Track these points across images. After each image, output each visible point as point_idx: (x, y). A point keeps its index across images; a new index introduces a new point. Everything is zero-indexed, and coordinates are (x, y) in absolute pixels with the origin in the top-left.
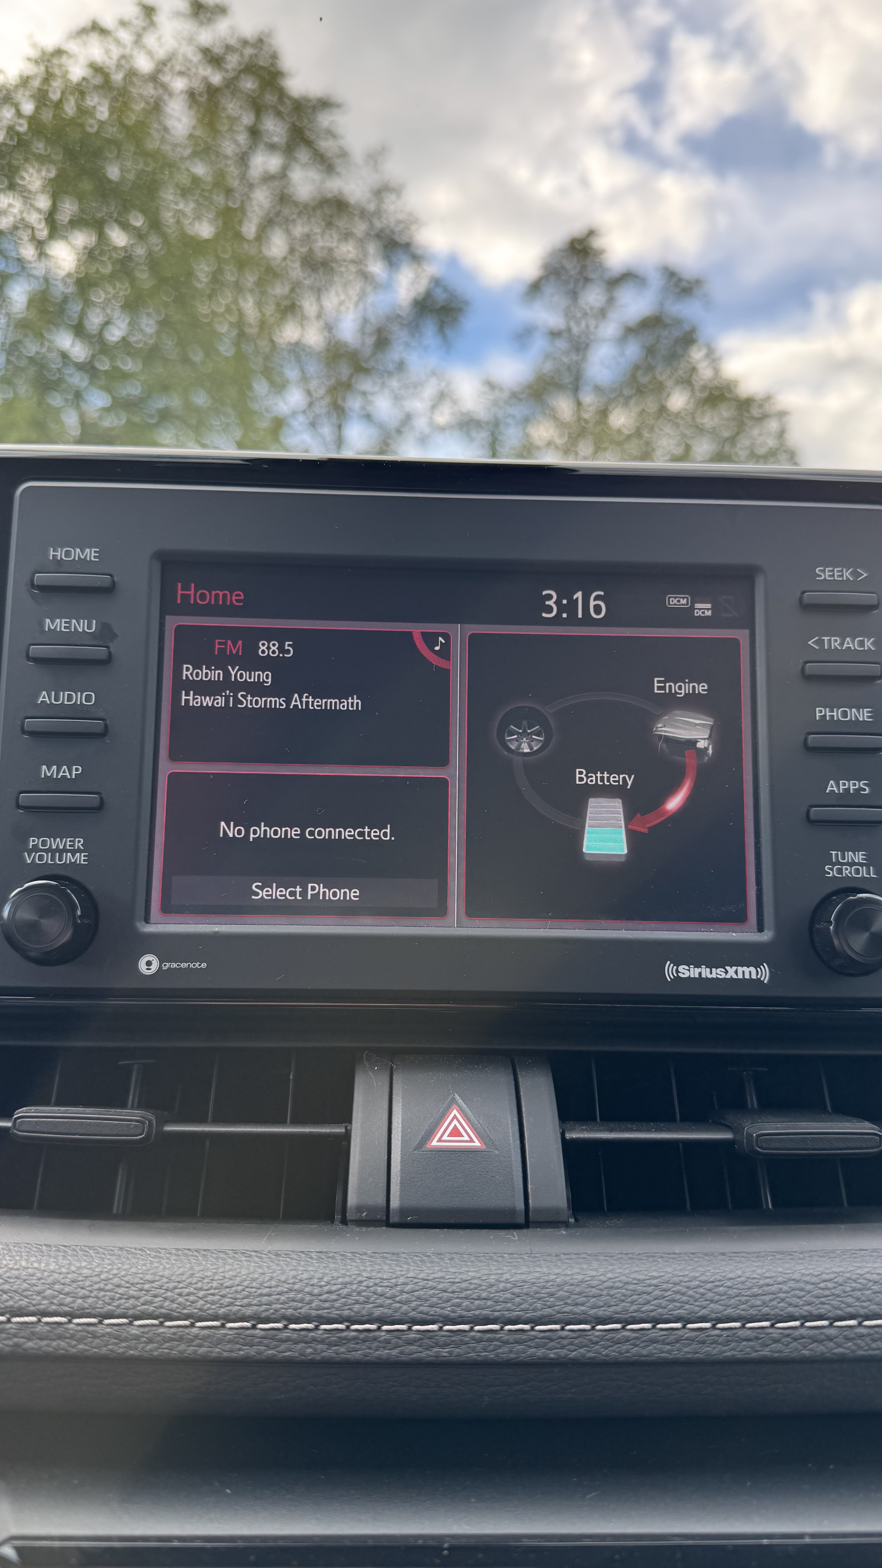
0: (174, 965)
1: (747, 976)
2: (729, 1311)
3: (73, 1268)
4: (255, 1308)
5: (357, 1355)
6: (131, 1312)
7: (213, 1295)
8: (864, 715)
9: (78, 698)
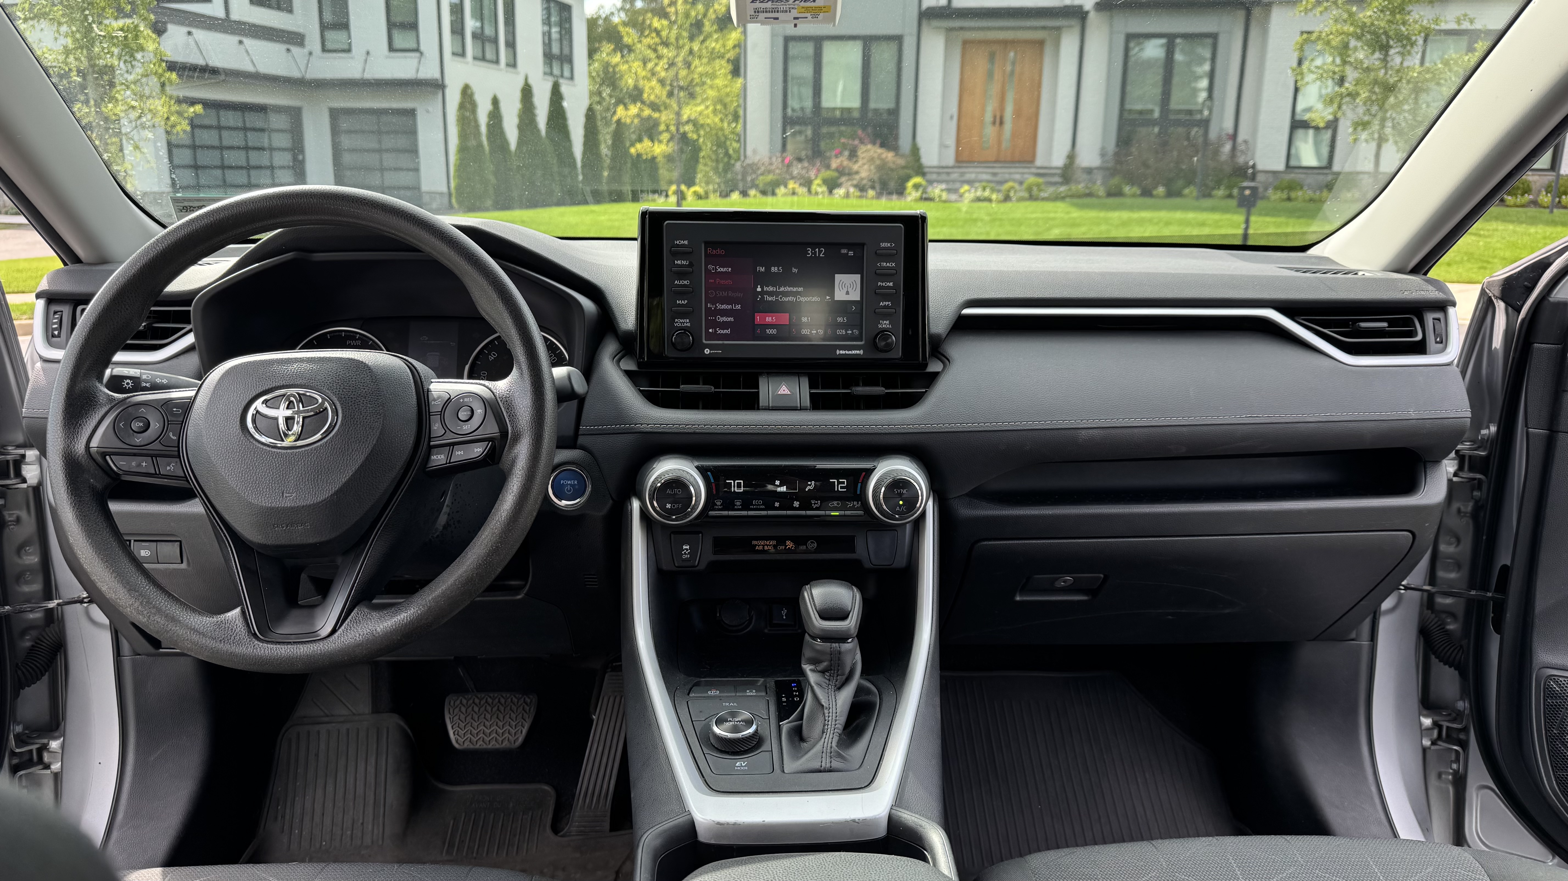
0: (713, 351)
1: (857, 353)
8: (891, 284)
9: (685, 282)
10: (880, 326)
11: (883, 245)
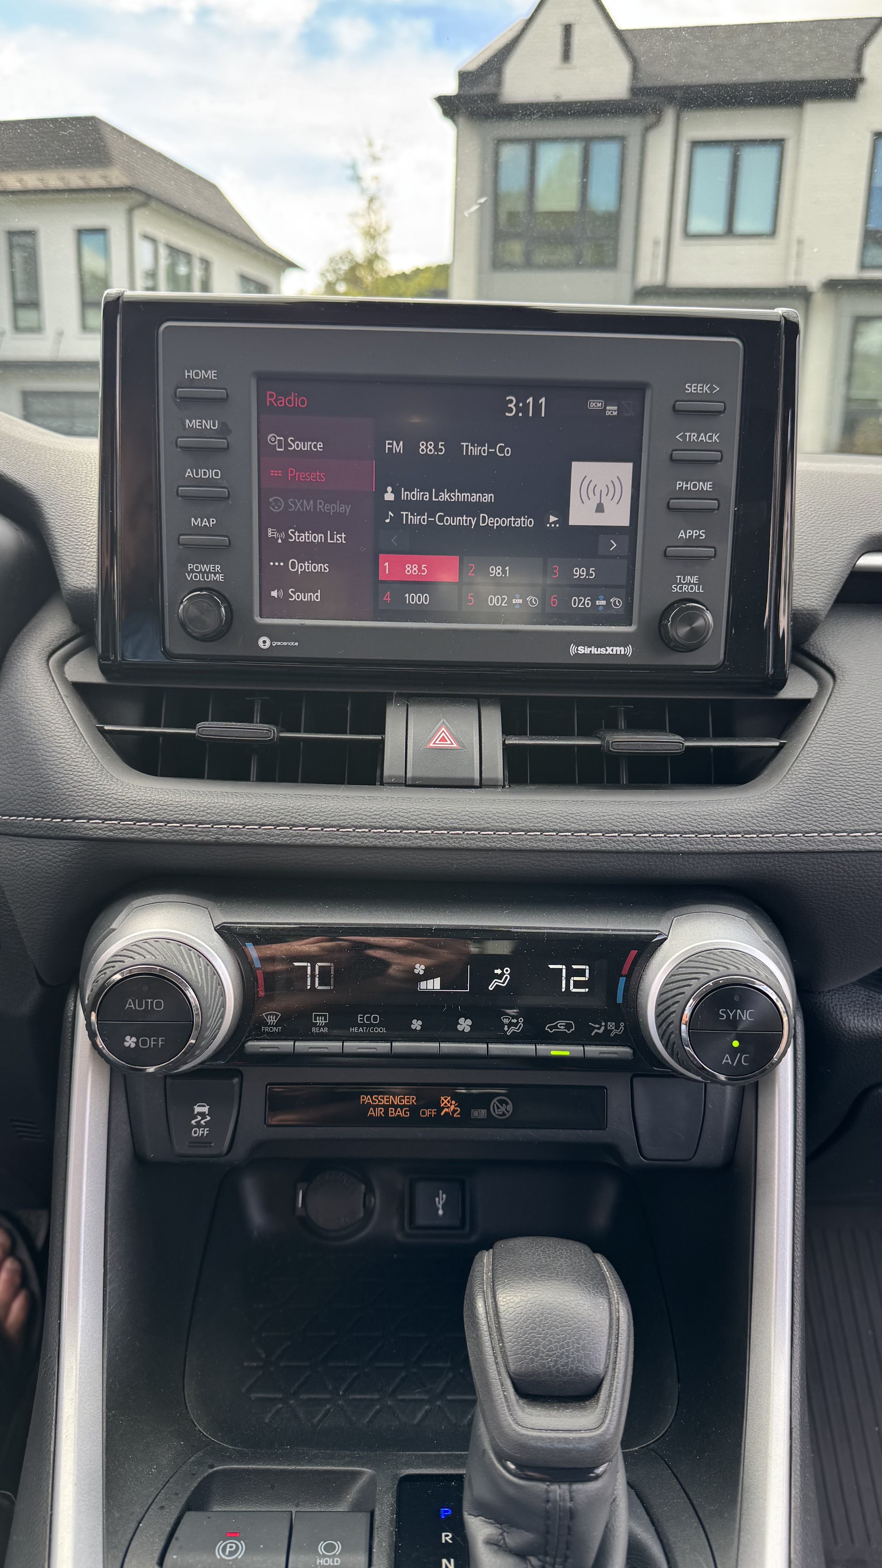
0: (279, 643)
1: (618, 653)
2: (582, 827)
3: (242, 803)
4: (338, 821)
5: (391, 844)
6: (274, 823)
7: (316, 815)
8: (707, 486)
9: (211, 474)
10: (676, 589)
11: (691, 388)
